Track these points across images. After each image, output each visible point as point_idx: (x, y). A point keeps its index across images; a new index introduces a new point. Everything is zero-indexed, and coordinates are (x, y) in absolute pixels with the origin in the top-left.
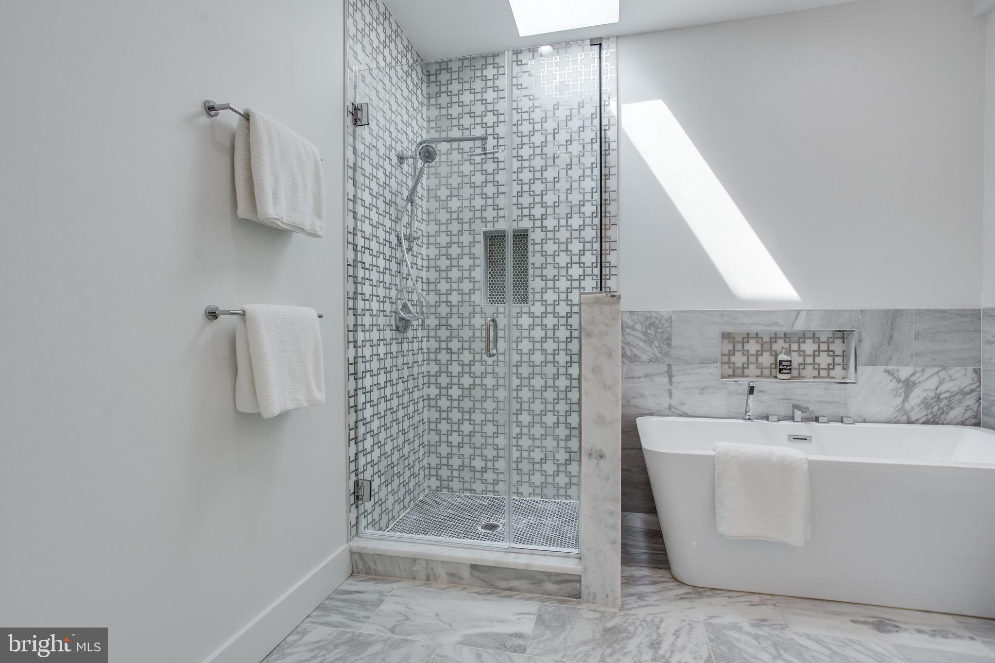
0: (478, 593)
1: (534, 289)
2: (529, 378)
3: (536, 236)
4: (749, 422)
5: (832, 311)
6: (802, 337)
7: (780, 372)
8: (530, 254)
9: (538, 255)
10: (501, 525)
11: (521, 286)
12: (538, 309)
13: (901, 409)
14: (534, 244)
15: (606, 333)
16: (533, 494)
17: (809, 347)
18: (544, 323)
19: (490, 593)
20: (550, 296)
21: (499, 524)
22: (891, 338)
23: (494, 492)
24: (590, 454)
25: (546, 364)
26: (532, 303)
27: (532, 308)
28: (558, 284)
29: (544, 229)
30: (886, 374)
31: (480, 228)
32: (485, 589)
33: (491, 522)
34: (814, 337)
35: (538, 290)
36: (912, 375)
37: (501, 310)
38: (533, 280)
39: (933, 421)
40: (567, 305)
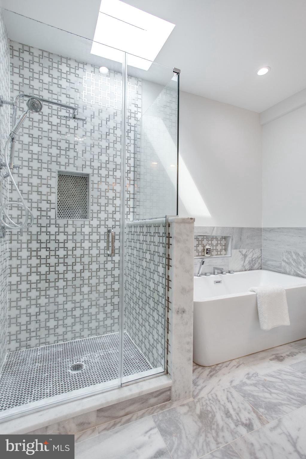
0: (105, 429)
1: (92, 210)
2: (89, 264)
3: (94, 179)
4: (200, 277)
5: (224, 227)
6: (213, 238)
7: (207, 254)
8: (91, 190)
9: (95, 190)
10: (83, 363)
11: (80, 208)
12: (95, 222)
13: (243, 266)
14: (93, 183)
15: (187, 240)
16: (91, 334)
17: (215, 242)
18: (98, 231)
19: (115, 425)
20: (103, 216)
21: (81, 363)
22: (241, 239)
23: (63, 340)
24: (178, 311)
25: (99, 255)
26: (91, 219)
27: (91, 222)
28: (107, 208)
29: (99, 175)
30: (239, 252)
31: (55, 167)
32: (109, 422)
33: (75, 363)
34: (216, 238)
35: (95, 211)
36: (246, 252)
37: (70, 222)
38: (92, 205)
39: (251, 269)
40: (113, 221)
